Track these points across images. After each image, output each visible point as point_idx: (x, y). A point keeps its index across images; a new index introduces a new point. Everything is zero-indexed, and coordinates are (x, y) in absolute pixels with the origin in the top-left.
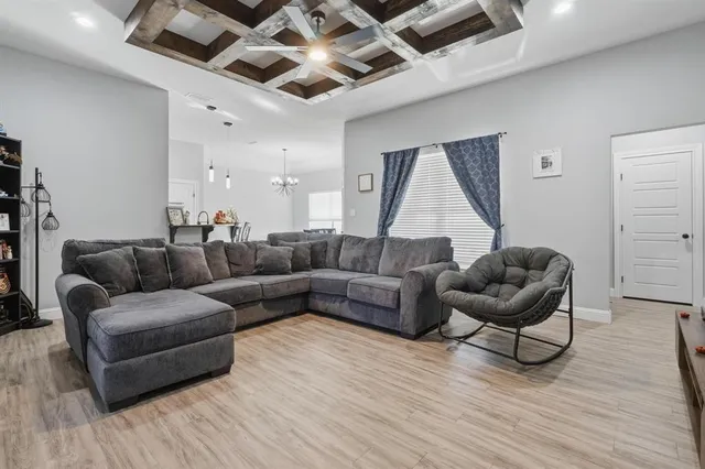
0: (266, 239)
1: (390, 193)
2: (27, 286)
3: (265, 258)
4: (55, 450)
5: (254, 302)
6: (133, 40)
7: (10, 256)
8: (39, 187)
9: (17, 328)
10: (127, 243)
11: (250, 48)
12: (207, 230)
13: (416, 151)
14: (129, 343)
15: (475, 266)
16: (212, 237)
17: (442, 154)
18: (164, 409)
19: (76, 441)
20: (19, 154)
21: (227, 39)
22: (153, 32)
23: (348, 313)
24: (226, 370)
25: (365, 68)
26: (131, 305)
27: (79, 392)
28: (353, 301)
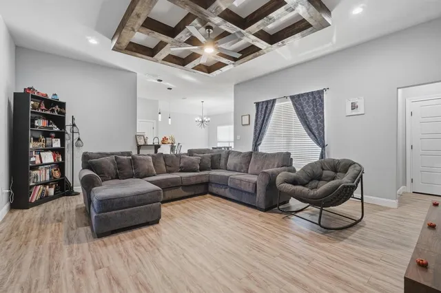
0: (186, 152)
1: (259, 126)
2: (68, 175)
3: (185, 163)
4: (71, 253)
5: (177, 187)
6: (115, 49)
7: (61, 160)
8: (74, 125)
9: (64, 195)
10: (112, 154)
11: (173, 49)
12: (157, 147)
13: (274, 101)
14: (107, 204)
15: (303, 169)
16: (160, 151)
17: (290, 102)
18: (122, 239)
19: (80, 250)
20: (65, 109)
21: (162, 45)
22: (124, 44)
23: (229, 195)
24: (157, 222)
25: (238, 55)
26: (112, 186)
27: (85, 228)
28: (232, 188)
